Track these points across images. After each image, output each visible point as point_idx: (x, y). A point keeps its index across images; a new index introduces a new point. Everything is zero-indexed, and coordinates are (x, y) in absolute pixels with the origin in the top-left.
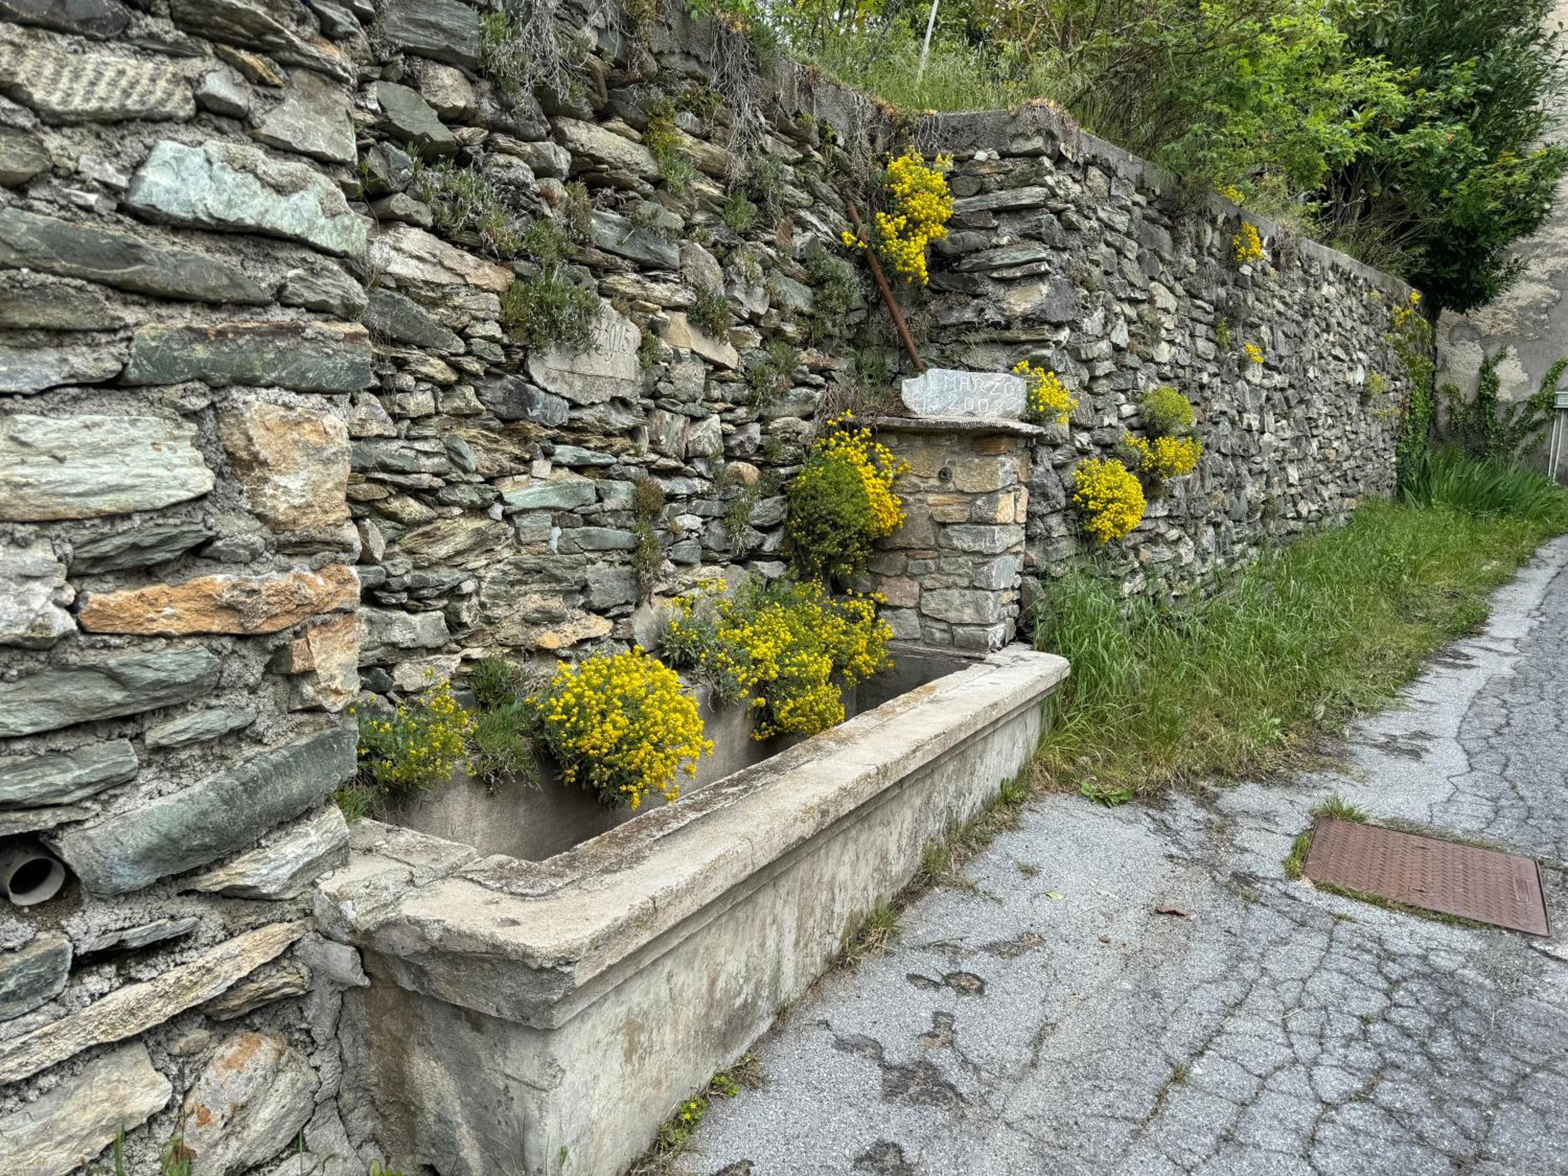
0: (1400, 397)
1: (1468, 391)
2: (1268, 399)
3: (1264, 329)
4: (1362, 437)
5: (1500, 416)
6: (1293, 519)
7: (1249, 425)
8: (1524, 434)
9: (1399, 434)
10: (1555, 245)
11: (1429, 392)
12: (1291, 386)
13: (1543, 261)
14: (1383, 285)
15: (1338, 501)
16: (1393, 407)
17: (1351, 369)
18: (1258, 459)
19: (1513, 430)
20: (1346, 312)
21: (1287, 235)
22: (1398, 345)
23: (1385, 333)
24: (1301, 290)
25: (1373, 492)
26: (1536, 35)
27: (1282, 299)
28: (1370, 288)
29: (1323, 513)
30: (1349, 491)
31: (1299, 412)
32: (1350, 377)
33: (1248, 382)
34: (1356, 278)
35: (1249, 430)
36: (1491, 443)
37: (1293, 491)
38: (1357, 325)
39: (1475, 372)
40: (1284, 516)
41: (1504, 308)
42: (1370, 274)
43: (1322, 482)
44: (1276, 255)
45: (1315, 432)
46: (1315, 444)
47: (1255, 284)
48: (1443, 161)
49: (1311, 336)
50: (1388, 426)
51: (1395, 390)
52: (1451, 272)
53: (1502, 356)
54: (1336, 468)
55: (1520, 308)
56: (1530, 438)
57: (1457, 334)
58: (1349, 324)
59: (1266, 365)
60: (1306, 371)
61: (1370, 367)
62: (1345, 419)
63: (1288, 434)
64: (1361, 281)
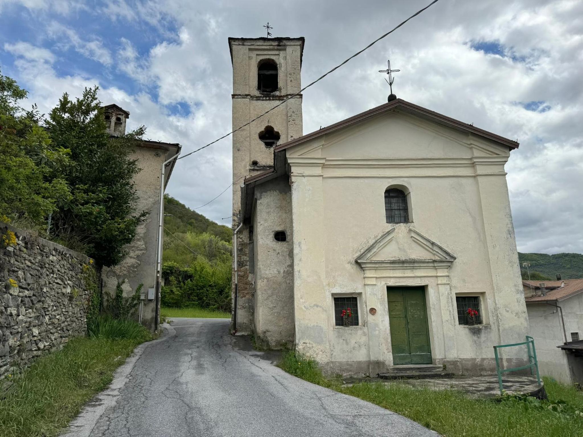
0: (87, 297)
1: (113, 293)
2: (22, 301)
3: (20, 272)
4: (70, 313)
5: (123, 302)
6: (36, 350)
7: (11, 313)
8: (131, 308)
9: (88, 311)
10: (138, 247)
11: (99, 295)
12: (34, 295)
13: (135, 252)
14: (78, 257)
15: (59, 340)
16: (83, 301)
17: (64, 287)
18: (16, 327)
19: (128, 307)
20: (62, 266)
21: (31, 236)
22: (85, 278)
23: (80, 274)
24: (39, 258)
25: (76, 334)
26: (128, 184)
27: (30, 261)
28: (72, 258)
29: (52, 346)
30: (65, 335)
31: (38, 305)
32: (64, 291)
33: (11, 295)
34: (66, 254)
35: (11, 315)
36: (121, 312)
37: (35, 338)
38: (67, 271)
39: (115, 287)
40: (31, 350)
41: (124, 266)
42: (72, 252)
43: (51, 333)
44: (26, 243)
45: (47, 313)
46: (47, 318)
47: (15, 254)
48: (96, 217)
49: (44, 275)
50: (82, 308)
51: (85, 294)
52: (104, 253)
53: (123, 282)
54: (58, 327)
55: (128, 266)
56: (133, 310)
57: (109, 274)
58: (63, 271)
59: (20, 287)
60: (42, 289)
61: (73, 286)
62: (62, 307)
63: (33, 315)
64: (68, 255)
